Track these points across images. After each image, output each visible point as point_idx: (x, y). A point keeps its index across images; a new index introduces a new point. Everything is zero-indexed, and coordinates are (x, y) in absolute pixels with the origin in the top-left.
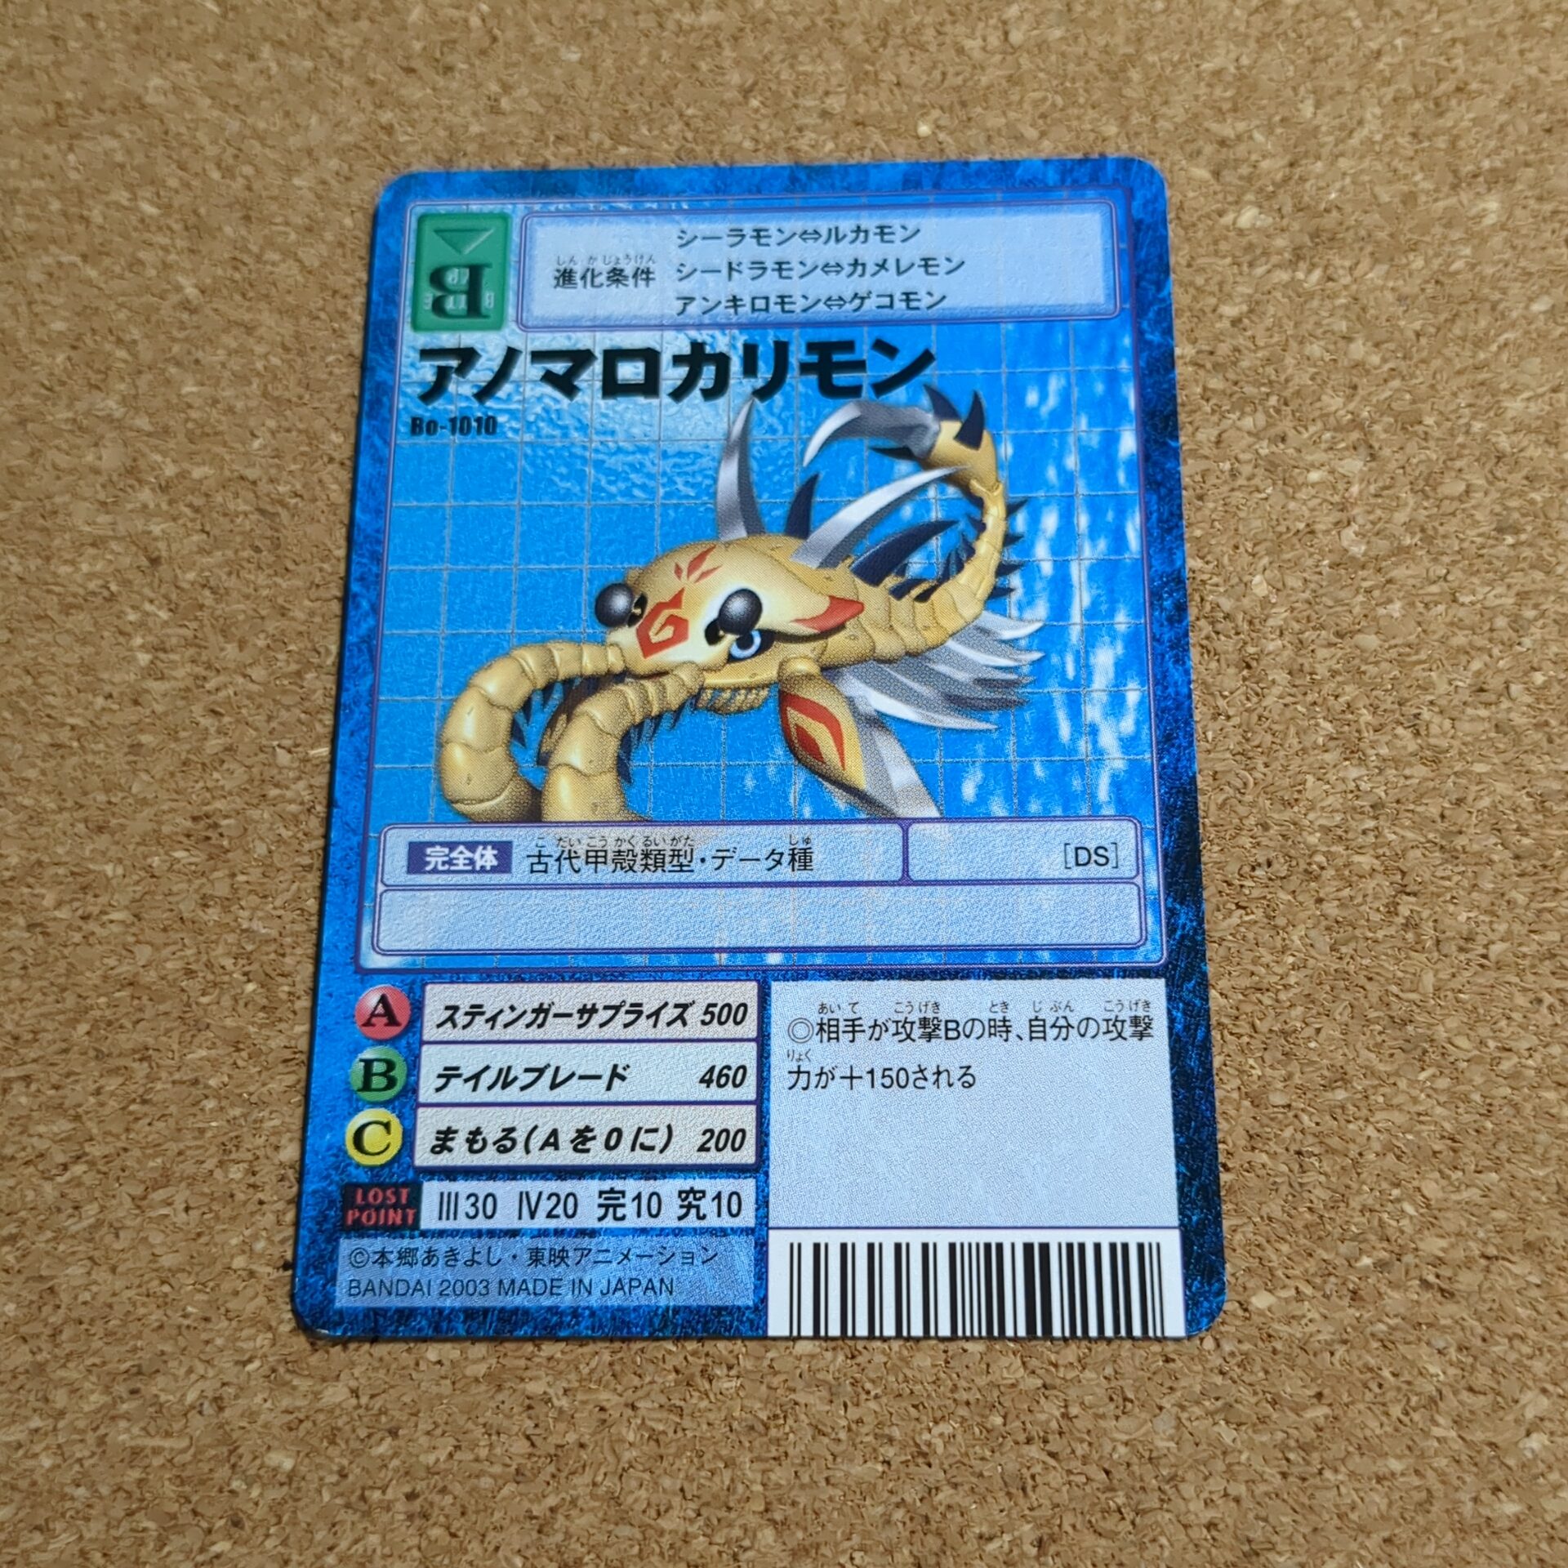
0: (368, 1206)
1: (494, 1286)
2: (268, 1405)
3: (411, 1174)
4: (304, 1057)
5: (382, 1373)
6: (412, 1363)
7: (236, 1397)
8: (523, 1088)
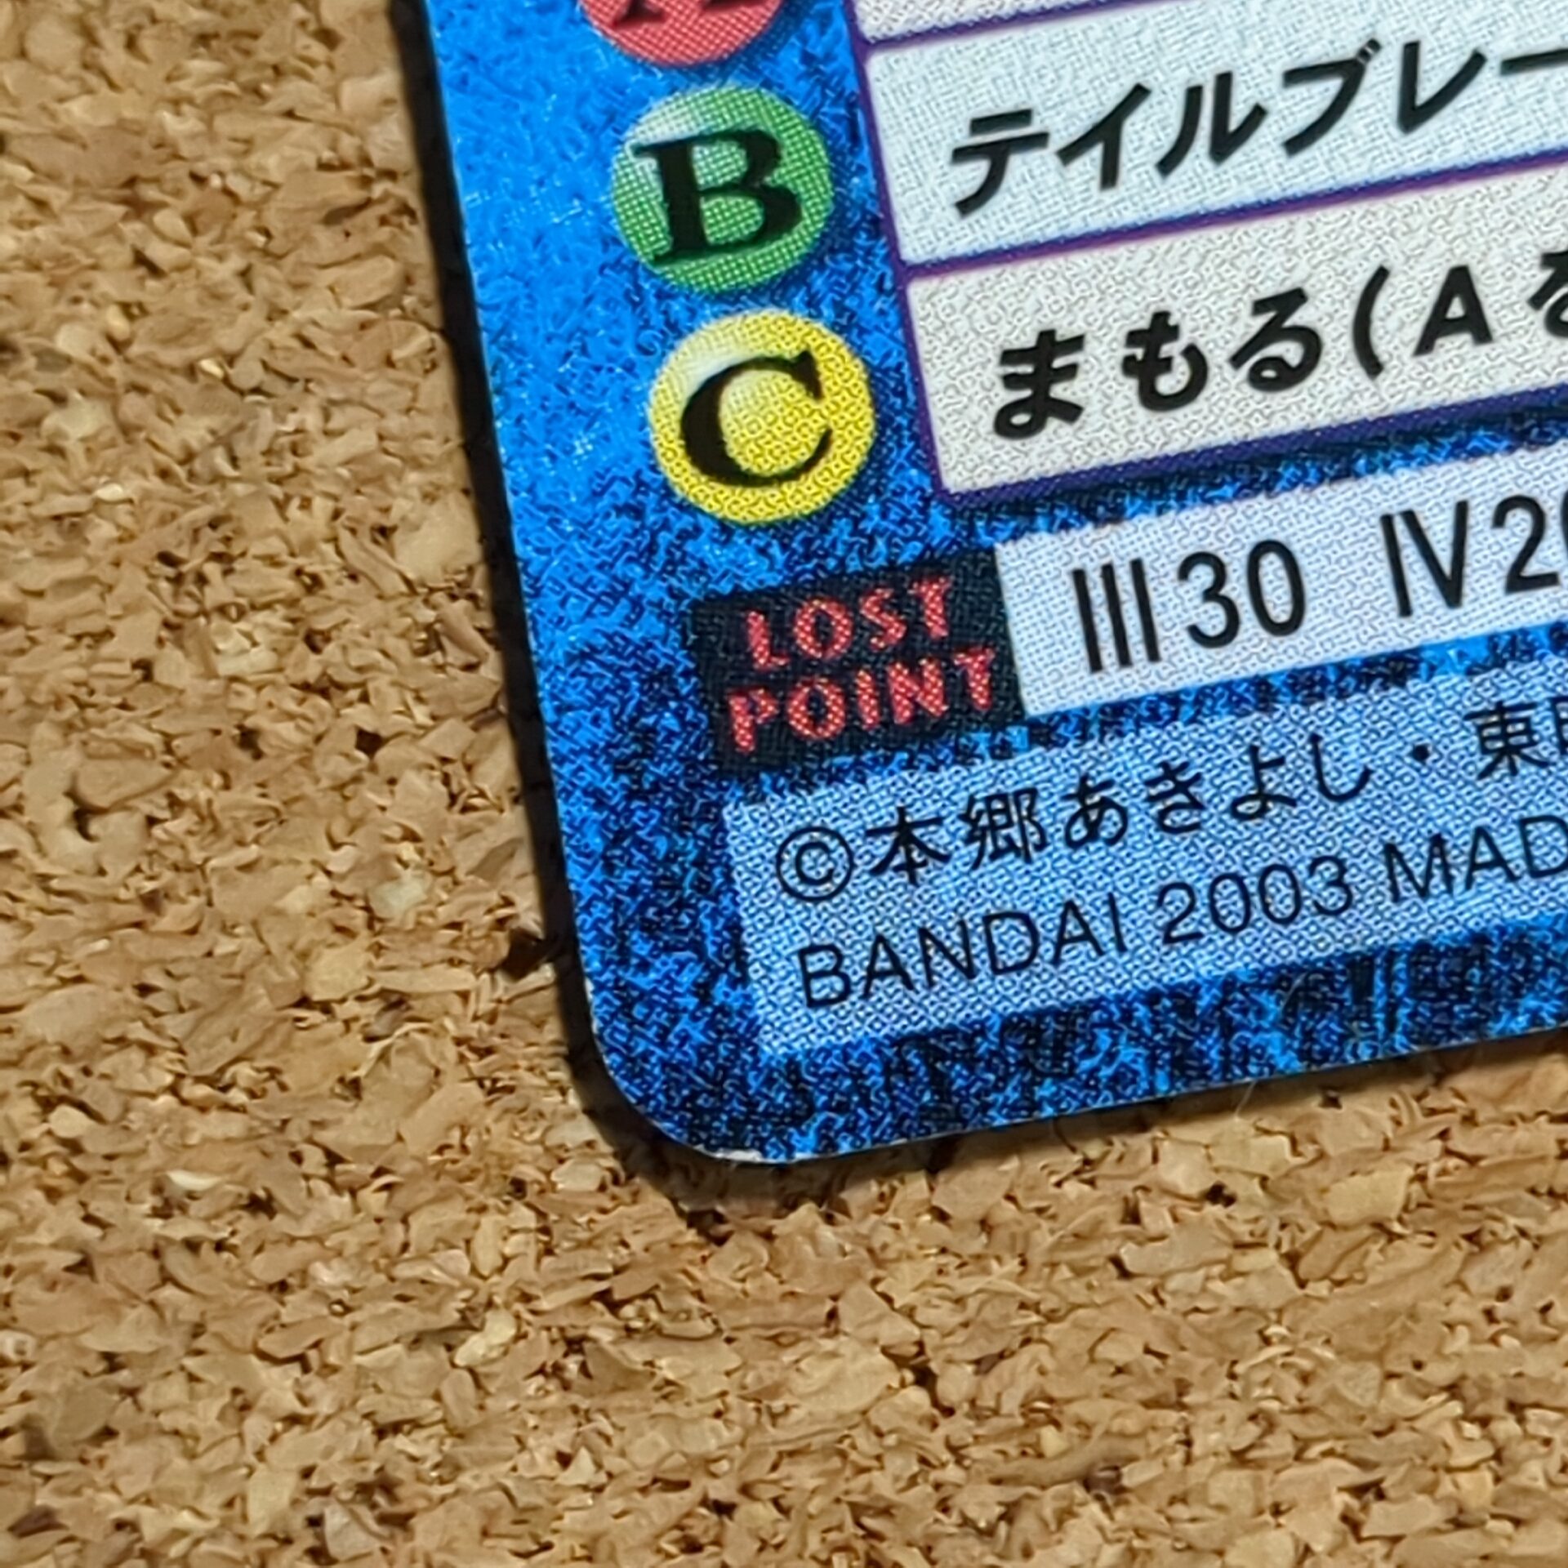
0: (802, 667)
1: (1368, 872)
2: (583, 1469)
3: (940, 525)
4: (407, 191)
5: (1003, 1273)
6: (1111, 1213)
7: (450, 1468)
8: (1296, 144)
